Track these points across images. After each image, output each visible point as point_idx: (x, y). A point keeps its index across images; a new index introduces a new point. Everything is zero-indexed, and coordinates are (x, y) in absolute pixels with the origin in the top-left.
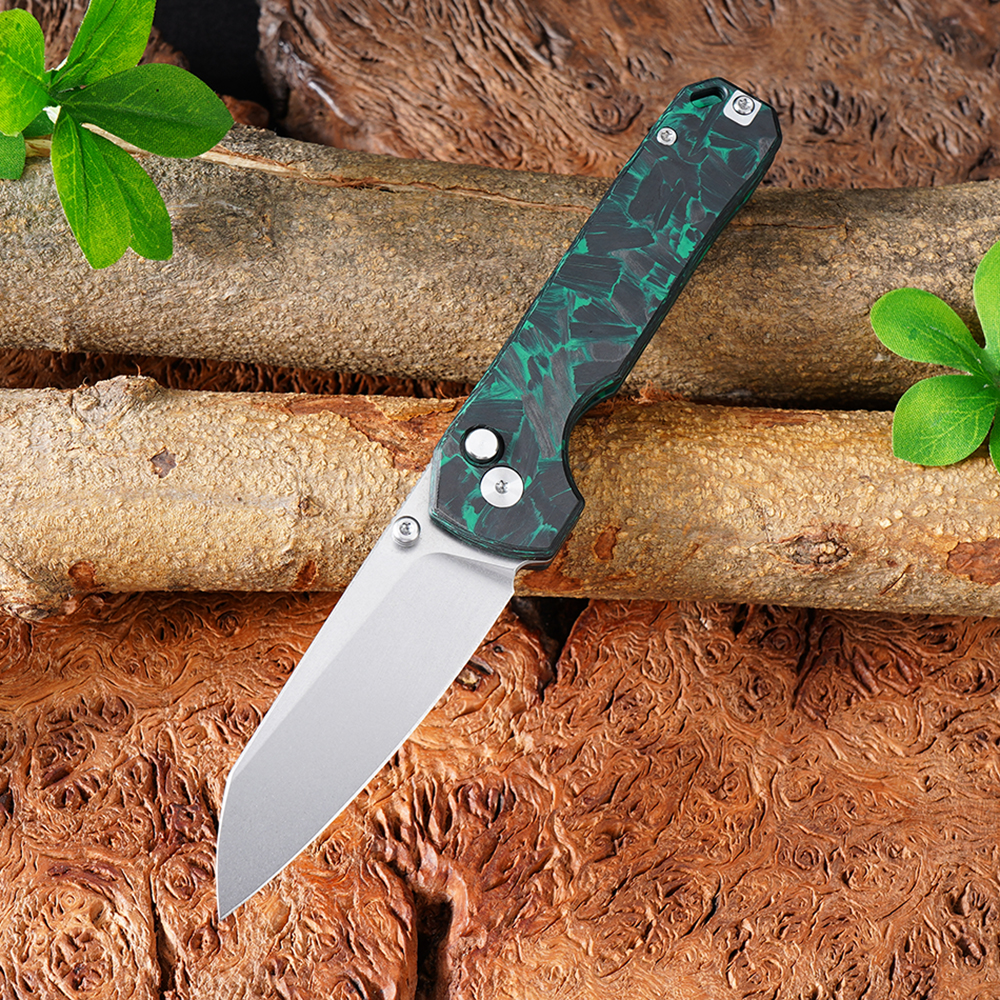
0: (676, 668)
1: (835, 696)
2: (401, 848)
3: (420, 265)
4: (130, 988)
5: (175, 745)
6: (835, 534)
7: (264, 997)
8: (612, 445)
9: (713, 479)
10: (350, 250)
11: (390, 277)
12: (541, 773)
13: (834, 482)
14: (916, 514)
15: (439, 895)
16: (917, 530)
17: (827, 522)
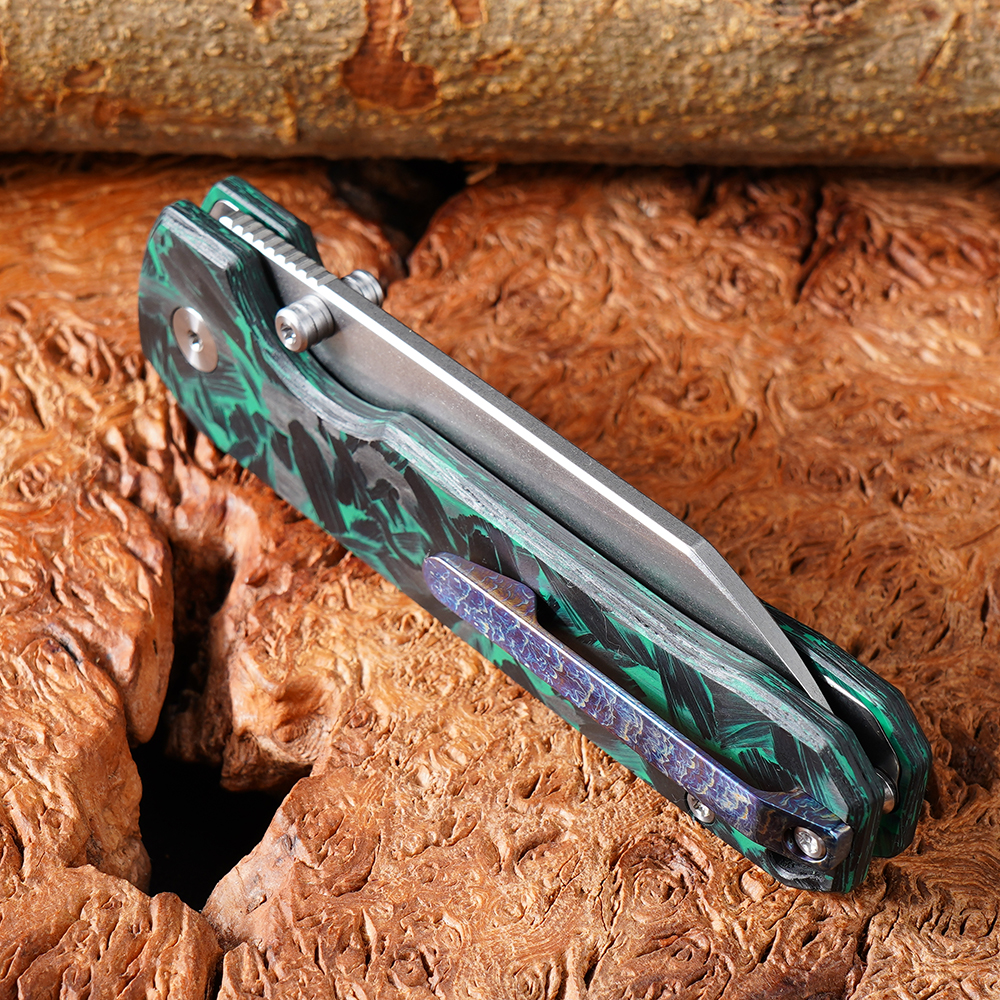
0: (603, 261)
1: (862, 289)
15: (213, 546)
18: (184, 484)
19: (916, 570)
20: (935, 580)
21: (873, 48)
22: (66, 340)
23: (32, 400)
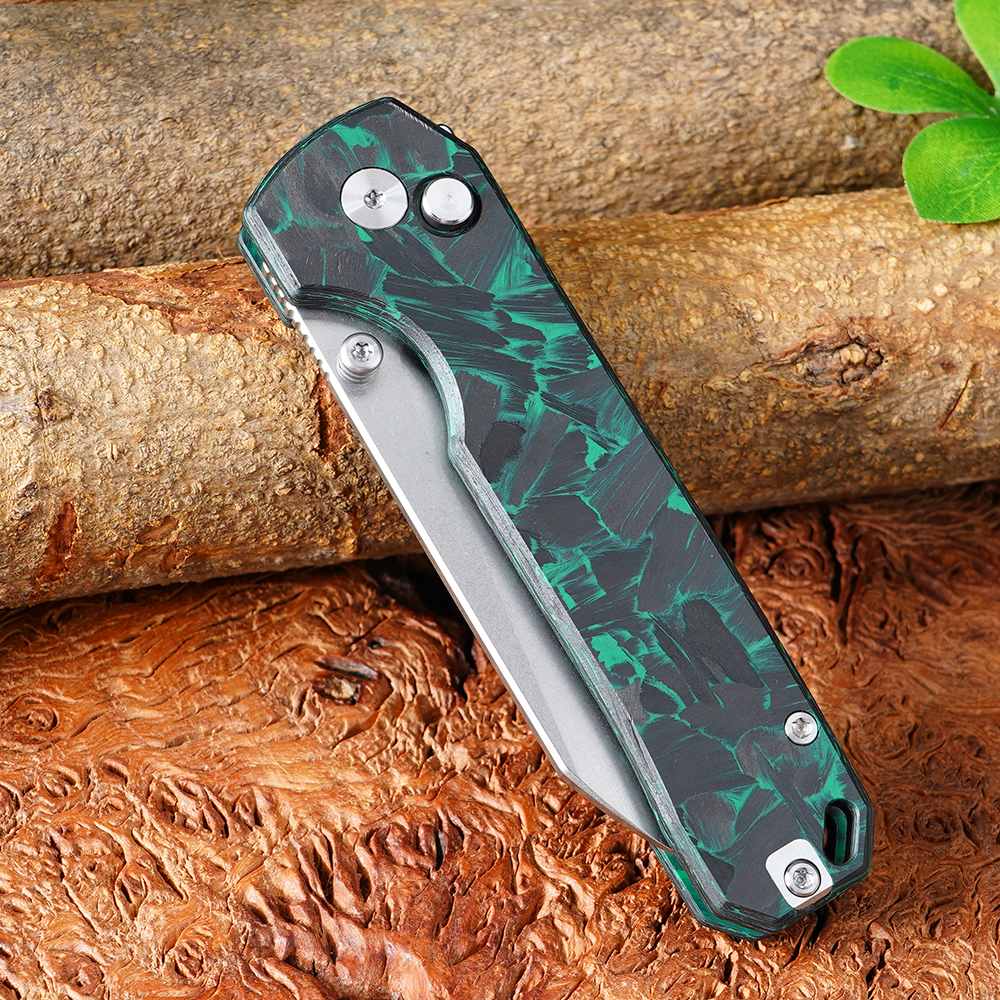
1: (901, 619)
2: (300, 935)
3: (156, 87)
6: (858, 330)
9: (662, 283)
10: (46, 77)
11: (114, 110)
12: (492, 792)
13: (837, 260)
14: (966, 285)
15: (377, 995)
16: (972, 307)
17: (843, 315)
18: (335, 936)
21: (898, 404)
22: (172, 794)
23: (160, 868)
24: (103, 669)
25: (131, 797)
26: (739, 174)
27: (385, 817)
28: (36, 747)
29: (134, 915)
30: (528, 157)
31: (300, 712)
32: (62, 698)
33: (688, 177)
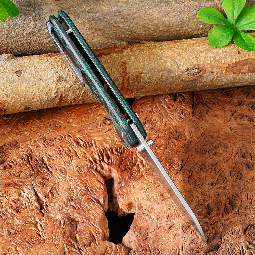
0: (161, 112)
1: (203, 112)
2: (98, 166)
4: (32, 210)
5: (32, 150)
6: (197, 66)
7: (68, 206)
8: (136, 53)
9: (163, 57)
13: (194, 53)
14: (216, 58)
15: (110, 176)
16: (217, 62)
17: (194, 64)
18: (103, 166)
19: (219, 168)
20: (222, 170)
21: (203, 79)
22: (79, 140)
23: (76, 153)
24: (68, 117)
25: (72, 140)
26: (181, 31)
27: (113, 146)
28: (57, 131)
29: (72, 161)
30: (144, 29)
31: (100, 126)
32: (62, 122)
33: (172, 32)
